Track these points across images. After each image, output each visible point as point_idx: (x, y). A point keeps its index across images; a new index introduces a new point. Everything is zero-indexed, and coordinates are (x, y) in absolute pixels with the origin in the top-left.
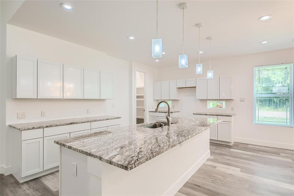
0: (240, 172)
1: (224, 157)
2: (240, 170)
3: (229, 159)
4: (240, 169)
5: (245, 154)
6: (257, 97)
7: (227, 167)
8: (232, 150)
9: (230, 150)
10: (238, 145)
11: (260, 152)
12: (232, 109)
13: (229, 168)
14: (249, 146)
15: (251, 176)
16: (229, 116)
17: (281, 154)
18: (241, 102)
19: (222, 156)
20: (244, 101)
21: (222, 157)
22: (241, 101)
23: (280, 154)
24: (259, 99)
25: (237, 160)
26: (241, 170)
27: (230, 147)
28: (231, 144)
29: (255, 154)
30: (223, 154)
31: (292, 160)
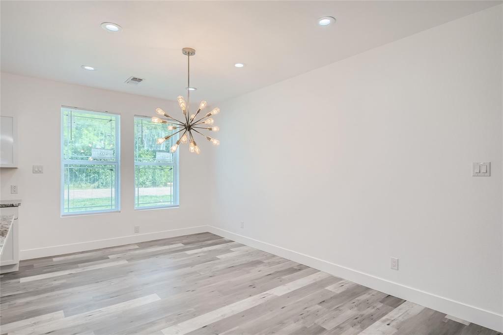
0: (65, 317)
1: (12, 302)
2: (63, 314)
3: (28, 303)
4: (62, 311)
5: (55, 279)
6: (66, 165)
7: (33, 322)
8: (23, 280)
9: (19, 282)
10: (32, 266)
11: (79, 265)
12: (14, 189)
13: (38, 322)
14: (54, 259)
15: (88, 313)
16: (12, 206)
17: (109, 256)
18: (33, 173)
19: (8, 303)
20: (40, 172)
21: (9, 305)
22: (35, 172)
23: (109, 258)
24: (70, 168)
25: (47, 297)
26: (64, 312)
27: (14, 275)
28: (16, 269)
29: (73, 271)
30: (6, 298)
31: (127, 260)
